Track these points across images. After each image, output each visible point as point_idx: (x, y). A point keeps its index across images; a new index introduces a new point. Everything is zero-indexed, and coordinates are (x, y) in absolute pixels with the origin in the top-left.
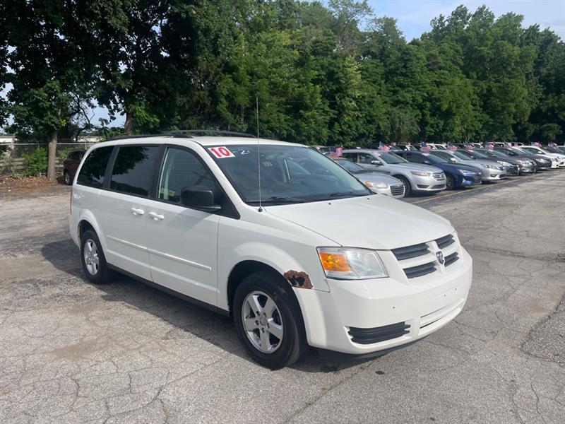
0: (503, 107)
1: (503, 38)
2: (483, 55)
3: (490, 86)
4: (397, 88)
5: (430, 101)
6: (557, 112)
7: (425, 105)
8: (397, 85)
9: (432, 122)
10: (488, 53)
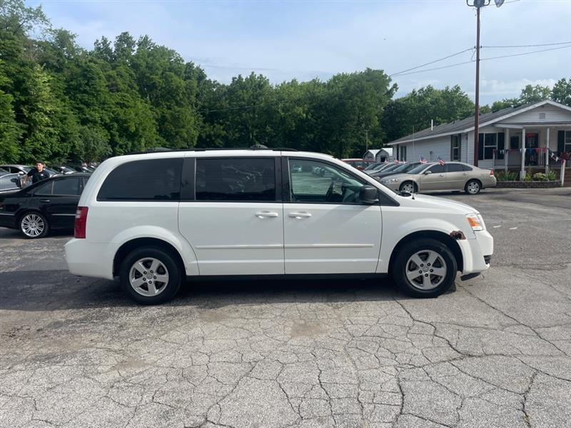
0: (176, 132)
1: (170, 70)
2: (154, 83)
3: (163, 113)
4: (82, 106)
5: (117, 121)
6: (213, 138)
7: (112, 125)
8: (82, 103)
9: (121, 143)
10: (159, 82)
